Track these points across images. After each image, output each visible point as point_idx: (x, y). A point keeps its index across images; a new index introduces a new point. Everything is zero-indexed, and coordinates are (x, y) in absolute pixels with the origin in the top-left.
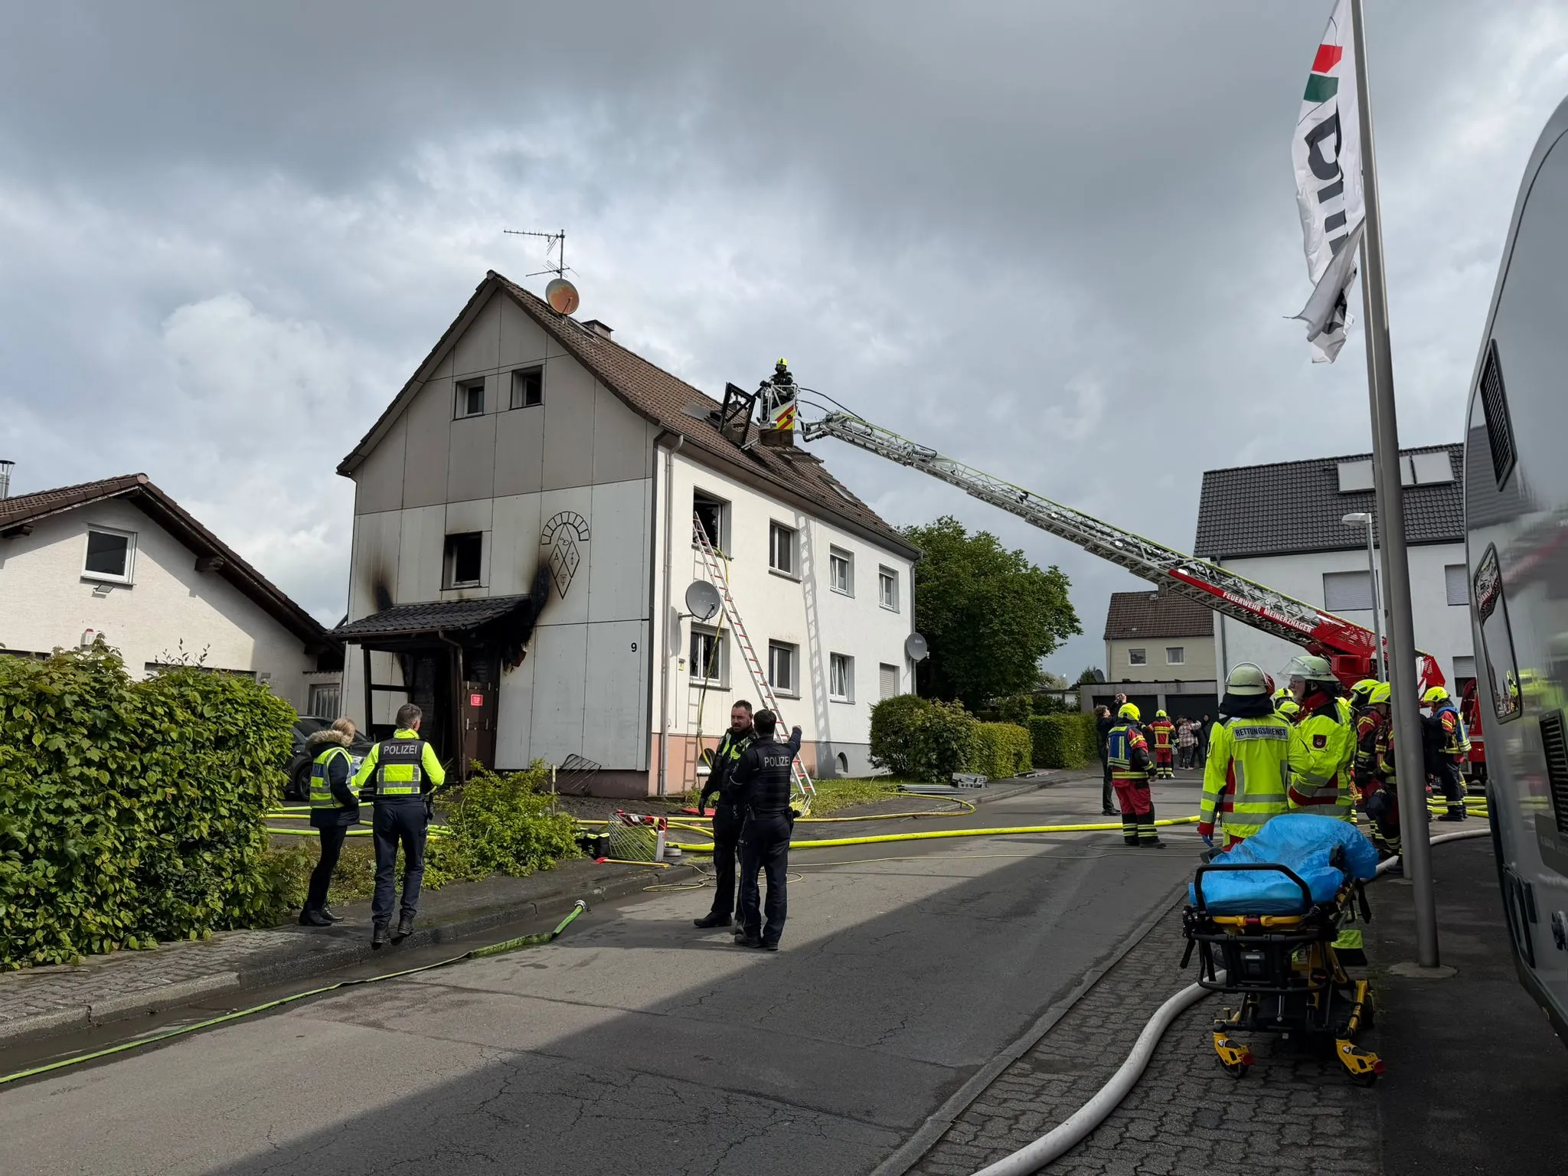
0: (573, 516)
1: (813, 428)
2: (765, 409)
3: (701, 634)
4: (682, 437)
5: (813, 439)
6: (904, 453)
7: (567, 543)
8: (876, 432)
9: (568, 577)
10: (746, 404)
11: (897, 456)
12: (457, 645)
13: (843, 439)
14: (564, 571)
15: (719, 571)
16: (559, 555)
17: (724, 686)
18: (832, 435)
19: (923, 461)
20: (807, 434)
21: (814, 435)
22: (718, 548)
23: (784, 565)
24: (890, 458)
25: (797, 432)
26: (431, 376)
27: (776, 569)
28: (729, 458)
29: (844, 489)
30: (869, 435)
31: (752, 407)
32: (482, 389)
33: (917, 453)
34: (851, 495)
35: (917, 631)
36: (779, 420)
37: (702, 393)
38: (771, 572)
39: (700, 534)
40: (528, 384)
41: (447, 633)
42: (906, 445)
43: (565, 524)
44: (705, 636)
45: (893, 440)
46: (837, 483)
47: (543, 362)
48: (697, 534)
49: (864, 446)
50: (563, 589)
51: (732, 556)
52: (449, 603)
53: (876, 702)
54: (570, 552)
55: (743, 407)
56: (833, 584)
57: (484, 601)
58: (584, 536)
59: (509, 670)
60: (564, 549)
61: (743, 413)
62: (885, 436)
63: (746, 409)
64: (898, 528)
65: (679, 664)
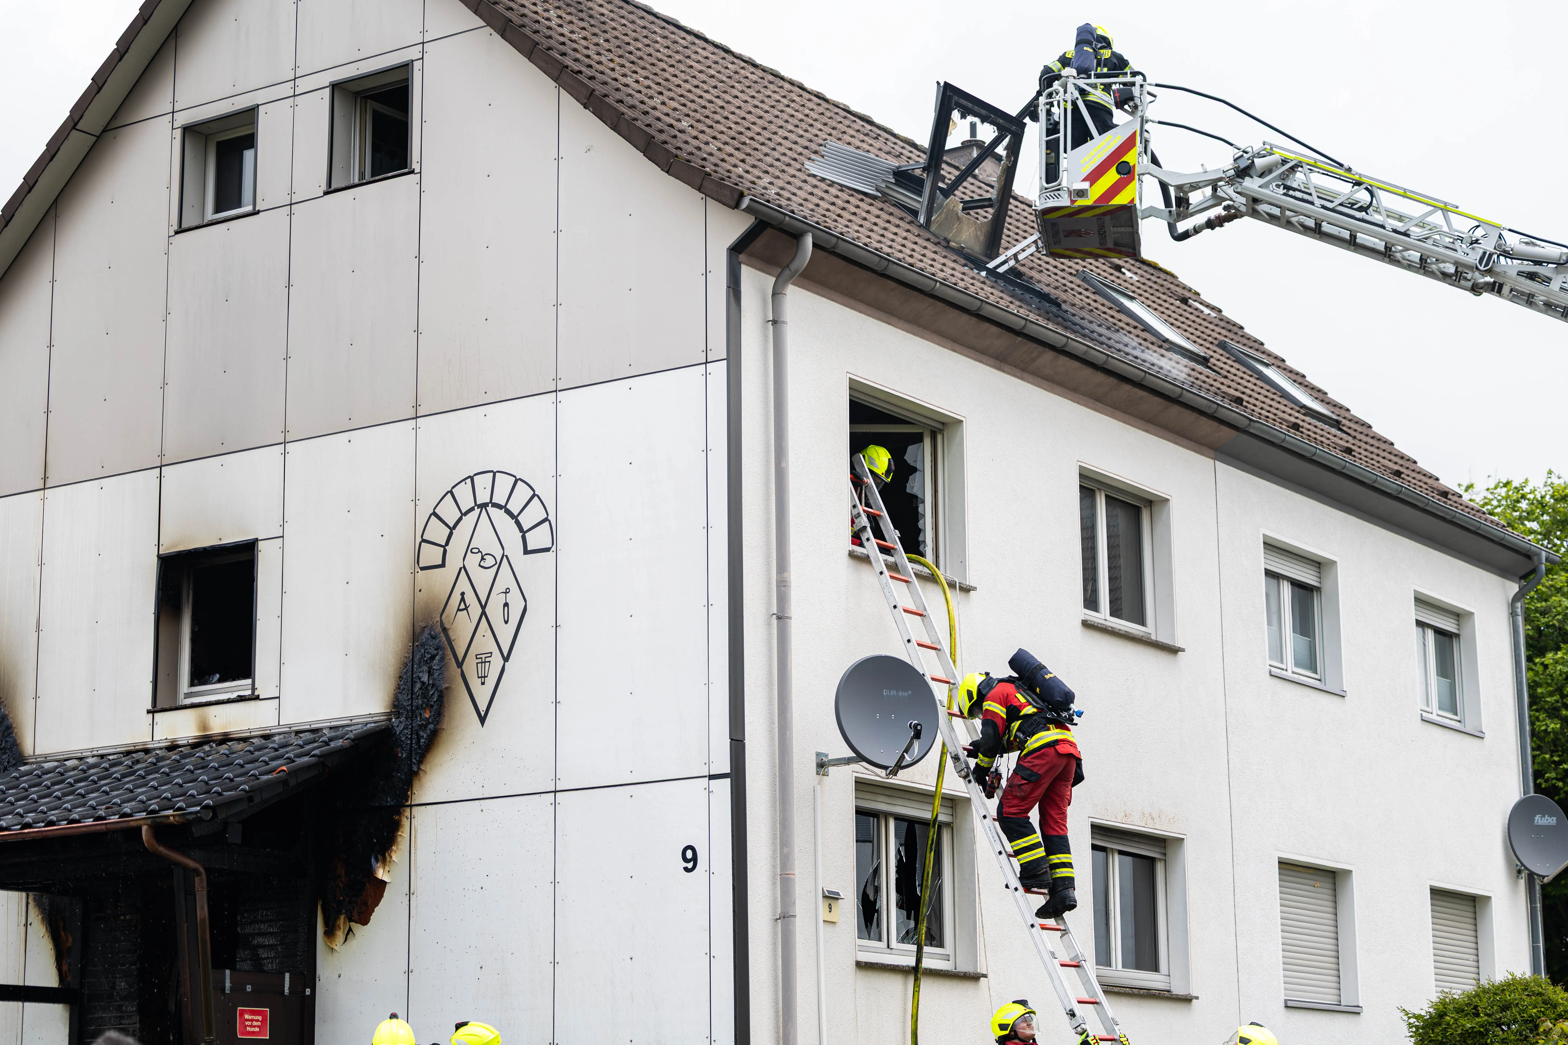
0: (504, 484)
1: (1195, 198)
2: (1052, 147)
3: (887, 815)
4: (809, 240)
5: (1197, 230)
6: (1473, 258)
7: (489, 561)
8: (1386, 200)
9: (497, 661)
10: (996, 142)
11: (1451, 269)
12: (192, 864)
13: (1288, 225)
14: (484, 643)
15: (929, 627)
16: (470, 598)
17: (962, 968)
18: (1255, 214)
19: (1532, 276)
20: (1182, 216)
21: (1200, 219)
22: (929, 559)
23: (1126, 605)
24: (1431, 274)
25: (1151, 212)
26: (114, 117)
27: (1103, 615)
28: (950, 294)
29: (1299, 379)
30: (1361, 209)
31: (1014, 150)
32: (250, 141)
33: (1507, 254)
34: (1319, 394)
35: (1538, 788)
36: (1094, 177)
37: (871, 122)
38: (1086, 624)
39: (874, 520)
40: (376, 116)
41: (161, 829)
42: (1479, 233)
43: (484, 506)
44: (898, 818)
45: (1437, 218)
46: (1279, 363)
47: (413, 54)
48: (864, 521)
49: (1352, 244)
50: (482, 695)
51: (970, 581)
52: (173, 747)
53: (1423, 1005)
54: (499, 587)
55: (987, 151)
56: (1278, 652)
57: (266, 737)
58: (537, 539)
59: (340, 935)
60: (482, 579)
61: (989, 171)
62: (1414, 210)
63: (999, 158)
64: (1469, 487)
65: (822, 905)
